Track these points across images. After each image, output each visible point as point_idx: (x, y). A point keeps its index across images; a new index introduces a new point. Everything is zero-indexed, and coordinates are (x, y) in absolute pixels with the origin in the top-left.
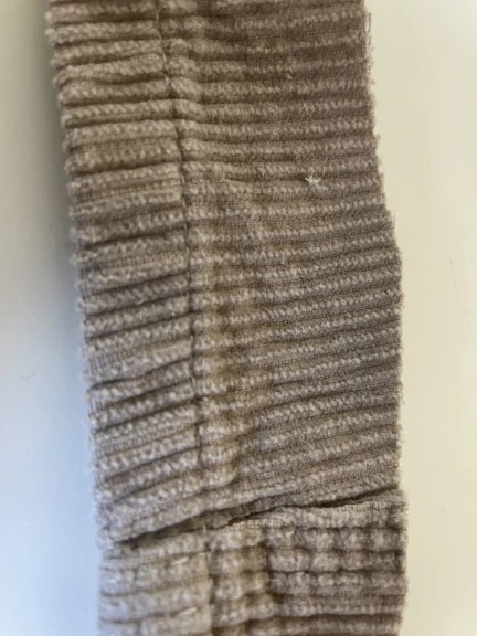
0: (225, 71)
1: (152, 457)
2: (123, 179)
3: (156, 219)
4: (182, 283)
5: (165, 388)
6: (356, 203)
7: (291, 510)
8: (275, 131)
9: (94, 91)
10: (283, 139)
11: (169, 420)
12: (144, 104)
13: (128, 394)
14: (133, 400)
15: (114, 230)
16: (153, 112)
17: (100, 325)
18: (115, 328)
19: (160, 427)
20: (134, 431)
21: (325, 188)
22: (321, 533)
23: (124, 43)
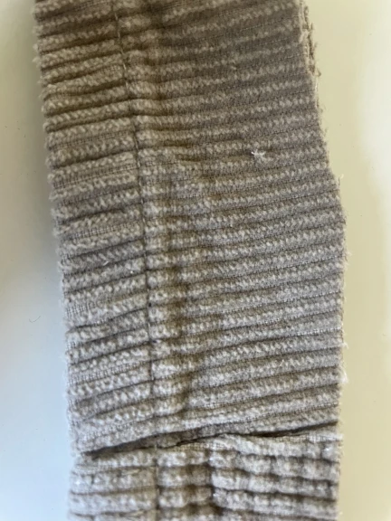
0: (176, 70)
1: (111, 387)
2: (88, 169)
3: (115, 197)
4: (138, 247)
5: (124, 333)
6: (300, 170)
7: (233, 438)
8: (223, 116)
9: (67, 102)
10: (230, 122)
11: (125, 358)
12: (106, 107)
13: (94, 337)
14: (97, 342)
15: (82, 208)
16: (113, 113)
17: (74, 283)
18: (85, 284)
19: (118, 363)
20: (98, 366)
21: (270, 159)
22: (259, 459)
23: (91, 60)
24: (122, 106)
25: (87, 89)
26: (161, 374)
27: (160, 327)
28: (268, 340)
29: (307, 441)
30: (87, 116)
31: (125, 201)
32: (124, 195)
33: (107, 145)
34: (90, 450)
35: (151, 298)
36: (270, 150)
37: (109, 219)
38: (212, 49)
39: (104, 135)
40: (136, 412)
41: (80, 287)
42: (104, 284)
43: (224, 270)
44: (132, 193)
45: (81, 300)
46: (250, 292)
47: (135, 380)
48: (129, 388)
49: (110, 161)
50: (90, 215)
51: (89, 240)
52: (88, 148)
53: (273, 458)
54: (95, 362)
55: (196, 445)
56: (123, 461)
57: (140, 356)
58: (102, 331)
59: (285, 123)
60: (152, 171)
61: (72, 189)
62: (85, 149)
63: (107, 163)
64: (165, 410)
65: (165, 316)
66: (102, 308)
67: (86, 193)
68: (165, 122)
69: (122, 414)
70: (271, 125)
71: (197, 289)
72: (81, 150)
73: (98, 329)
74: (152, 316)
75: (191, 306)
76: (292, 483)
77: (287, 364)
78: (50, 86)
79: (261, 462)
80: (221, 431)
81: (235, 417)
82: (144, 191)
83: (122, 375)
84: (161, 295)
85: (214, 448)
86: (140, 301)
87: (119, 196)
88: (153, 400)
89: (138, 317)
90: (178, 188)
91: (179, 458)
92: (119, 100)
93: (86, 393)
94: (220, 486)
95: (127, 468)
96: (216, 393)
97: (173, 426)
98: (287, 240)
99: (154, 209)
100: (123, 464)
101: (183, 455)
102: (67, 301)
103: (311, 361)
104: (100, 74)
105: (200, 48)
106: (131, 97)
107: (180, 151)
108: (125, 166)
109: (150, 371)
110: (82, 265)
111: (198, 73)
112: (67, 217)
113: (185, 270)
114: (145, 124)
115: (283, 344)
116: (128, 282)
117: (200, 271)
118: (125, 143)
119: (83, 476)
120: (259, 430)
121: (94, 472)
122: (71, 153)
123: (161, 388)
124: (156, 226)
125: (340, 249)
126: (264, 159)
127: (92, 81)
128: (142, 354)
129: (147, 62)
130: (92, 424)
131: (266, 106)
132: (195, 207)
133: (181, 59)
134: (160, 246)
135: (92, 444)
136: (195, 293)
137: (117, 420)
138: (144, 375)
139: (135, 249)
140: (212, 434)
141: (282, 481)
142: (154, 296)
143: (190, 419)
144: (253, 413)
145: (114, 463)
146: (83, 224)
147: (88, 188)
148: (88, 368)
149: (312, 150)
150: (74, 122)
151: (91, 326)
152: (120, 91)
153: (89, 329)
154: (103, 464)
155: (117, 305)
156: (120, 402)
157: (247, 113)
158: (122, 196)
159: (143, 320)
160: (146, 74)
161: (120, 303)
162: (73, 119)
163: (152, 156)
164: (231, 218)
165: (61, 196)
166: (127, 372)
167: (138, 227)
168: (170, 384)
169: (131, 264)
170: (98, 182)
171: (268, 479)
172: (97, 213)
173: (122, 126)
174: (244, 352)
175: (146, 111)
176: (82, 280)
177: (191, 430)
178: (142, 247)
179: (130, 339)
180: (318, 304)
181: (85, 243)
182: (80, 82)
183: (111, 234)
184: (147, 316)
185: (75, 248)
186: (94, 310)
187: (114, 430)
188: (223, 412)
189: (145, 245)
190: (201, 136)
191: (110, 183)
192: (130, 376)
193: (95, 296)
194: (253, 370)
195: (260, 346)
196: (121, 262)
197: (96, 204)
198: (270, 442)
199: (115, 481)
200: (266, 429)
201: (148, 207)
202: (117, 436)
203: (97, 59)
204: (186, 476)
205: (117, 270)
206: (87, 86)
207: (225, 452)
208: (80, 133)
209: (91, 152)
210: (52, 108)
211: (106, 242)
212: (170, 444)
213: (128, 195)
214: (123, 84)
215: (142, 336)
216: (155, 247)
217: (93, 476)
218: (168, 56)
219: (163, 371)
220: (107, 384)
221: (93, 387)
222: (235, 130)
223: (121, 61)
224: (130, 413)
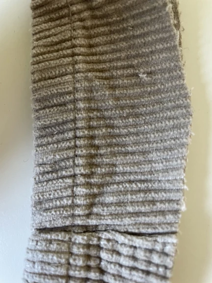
2: (48, 83)
5: (62, 169)
6: (167, 85)
8: (123, 55)
10: (128, 58)
12: (61, 52)
14: (48, 173)
15: (45, 104)
18: (44, 143)
19: (57, 185)
20: (47, 185)
21: (149, 78)
22: (127, 247)
23: (56, 28)
24: (69, 51)
25: (53, 43)
26: (79, 193)
27: (80, 168)
28: (141, 181)
29: (156, 241)
30: (51, 57)
31: (67, 100)
32: (66, 97)
33: (59, 71)
34: (38, 228)
35: (76, 152)
36: (149, 74)
37: (58, 110)
38: (118, 19)
39: (58, 66)
40: (63, 211)
41: (42, 144)
42: (53, 143)
43: (119, 140)
44: (70, 96)
45: (42, 150)
46: (133, 153)
47: (65, 194)
48: (61, 198)
49: (60, 79)
50: (49, 107)
51: (47, 120)
52: (49, 73)
53: (135, 247)
54: (45, 183)
55: (94, 234)
56: (53, 236)
57: (68, 182)
58: (51, 167)
59: (159, 58)
60: (81, 85)
61: (40, 94)
62: (48, 74)
63: (59, 81)
64: (79, 213)
65: (83, 162)
66: (51, 155)
67: (47, 96)
68: (91, 59)
69: (55, 212)
70: (151, 59)
71: (103, 149)
72: (46, 74)
73: (48, 166)
74: (76, 162)
75: (99, 158)
76: (144, 263)
77: (150, 195)
78: (35, 42)
79: (128, 249)
80: (108, 228)
81: (117, 222)
82: (76, 95)
83: (58, 191)
84: (82, 151)
85: (103, 237)
86: (71, 153)
87: (63, 98)
88: (73, 206)
89: (69, 162)
90: (95, 94)
91: (83, 239)
92: (68, 48)
93: (40, 199)
94: (105, 258)
95: (55, 240)
96: (107, 207)
97: (82, 221)
98: (156, 125)
99: (81, 105)
100: (53, 237)
101: (85, 238)
102: (35, 151)
103: (165, 195)
104: (59, 35)
105: (112, 18)
106: (74, 46)
107: (98, 74)
108: (67, 82)
109: (73, 191)
110: (44, 133)
111: (111, 32)
112: (37, 108)
113: (97, 139)
114: (80, 60)
115: (149, 184)
116: (65, 143)
117: (105, 140)
118: (68, 70)
119: (33, 240)
120: (130, 230)
121: (38, 239)
122: (41, 76)
123: (77, 200)
124: (82, 114)
125: (187, 131)
126: (146, 78)
127: (55, 39)
128: (69, 181)
129: (84, 28)
130: (41, 215)
131: (148, 49)
132: (104, 105)
133: (102, 25)
134: (83, 125)
135: (39, 225)
136: (102, 151)
137: (52, 214)
138: (69, 192)
139: (70, 126)
140: (103, 229)
141: (139, 261)
142: (78, 151)
143: (92, 219)
144: (127, 221)
145: (49, 236)
146: (45, 112)
147: (48, 93)
148: (42, 186)
149: (174, 73)
150: (44, 60)
151: (45, 164)
152: (69, 43)
153: (44, 166)
154: (44, 236)
155: (58, 155)
156: (56, 205)
157: (137, 53)
158: (65, 98)
159: (72, 163)
160: (83, 34)
161: (60, 153)
162: (44, 58)
163: (82, 77)
164: (124, 111)
165: (35, 97)
166: (61, 190)
167: (72, 114)
168: (83, 199)
169: (68, 133)
170: (53, 90)
171: (131, 259)
172: (52, 107)
173: (68, 61)
174: (126, 186)
175: (82, 54)
176: (43, 140)
177: (92, 226)
178: (73, 125)
179: (64, 173)
180: (171, 163)
181: (45, 121)
182: (49, 40)
183: (58, 117)
184: (74, 161)
185: (40, 124)
186: (47, 156)
187: (51, 219)
188: (110, 217)
189: (75, 124)
190: (111, 66)
191: (59, 91)
192: (62, 192)
193: (48, 149)
194: (129, 197)
195: (136, 184)
196: (63, 133)
197: (52, 102)
198: (134, 238)
199: (48, 245)
200: (133, 231)
201: (78, 104)
202: (52, 222)
203: (59, 28)
204: (86, 250)
205: (61, 136)
206: (52, 41)
207: (109, 240)
208: (46, 65)
209: (51, 75)
210: (34, 53)
211: (55, 121)
212: (79, 231)
213: (68, 97)
214: (71, 40)
215: (70, 172)
216: (80, 125)
217: (37, 241)
218: (95, 24)
219: (80, 191)
220: (50, 195)
221: (43, 196)
222: (130, 63)
223: (70, 28)
224: (60, 211)
